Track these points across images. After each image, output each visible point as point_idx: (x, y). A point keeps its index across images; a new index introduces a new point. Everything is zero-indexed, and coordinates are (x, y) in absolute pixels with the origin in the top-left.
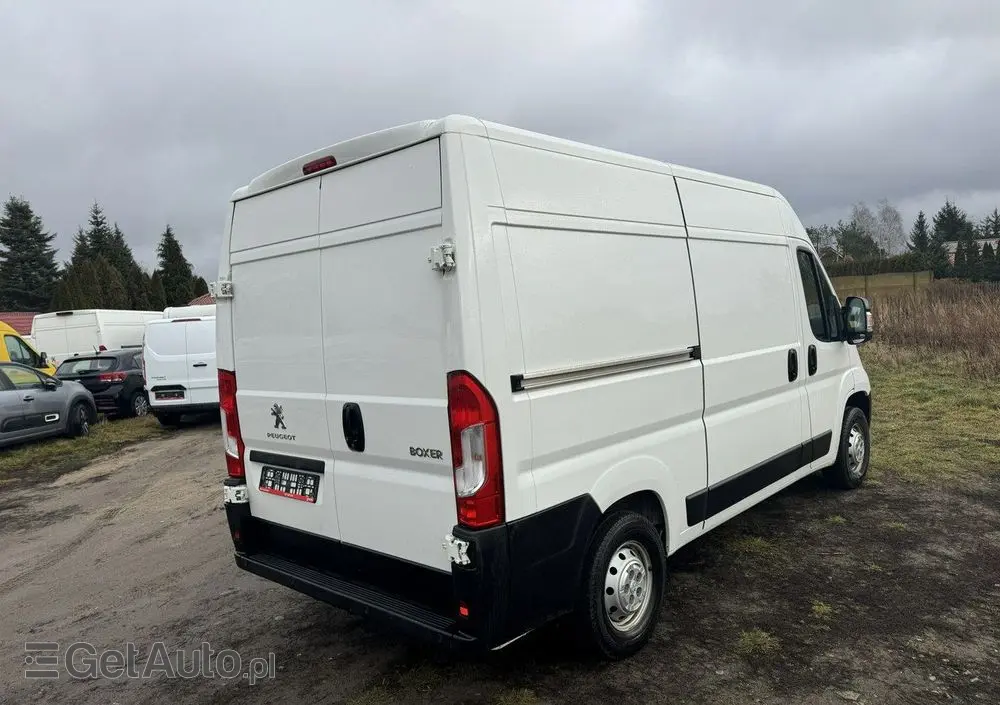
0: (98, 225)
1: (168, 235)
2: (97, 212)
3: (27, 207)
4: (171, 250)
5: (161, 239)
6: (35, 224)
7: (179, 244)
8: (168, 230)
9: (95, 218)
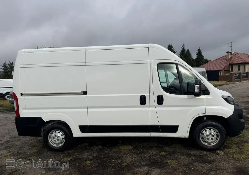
0: (183, 48)
1: (199, 49)
2: (183, 46)
3: (172, 46)
4: (199, 53)
5: (197, 51)
6: (173, 49)
7: (202, 51)
8: (199, 48)
9: (183, 47)
